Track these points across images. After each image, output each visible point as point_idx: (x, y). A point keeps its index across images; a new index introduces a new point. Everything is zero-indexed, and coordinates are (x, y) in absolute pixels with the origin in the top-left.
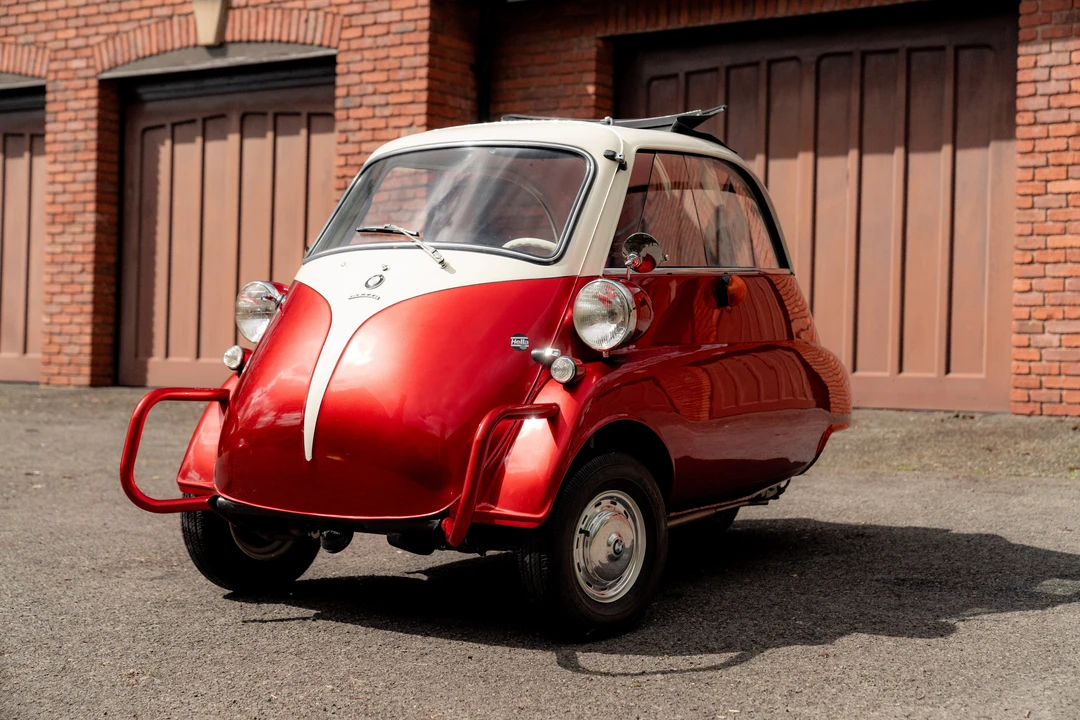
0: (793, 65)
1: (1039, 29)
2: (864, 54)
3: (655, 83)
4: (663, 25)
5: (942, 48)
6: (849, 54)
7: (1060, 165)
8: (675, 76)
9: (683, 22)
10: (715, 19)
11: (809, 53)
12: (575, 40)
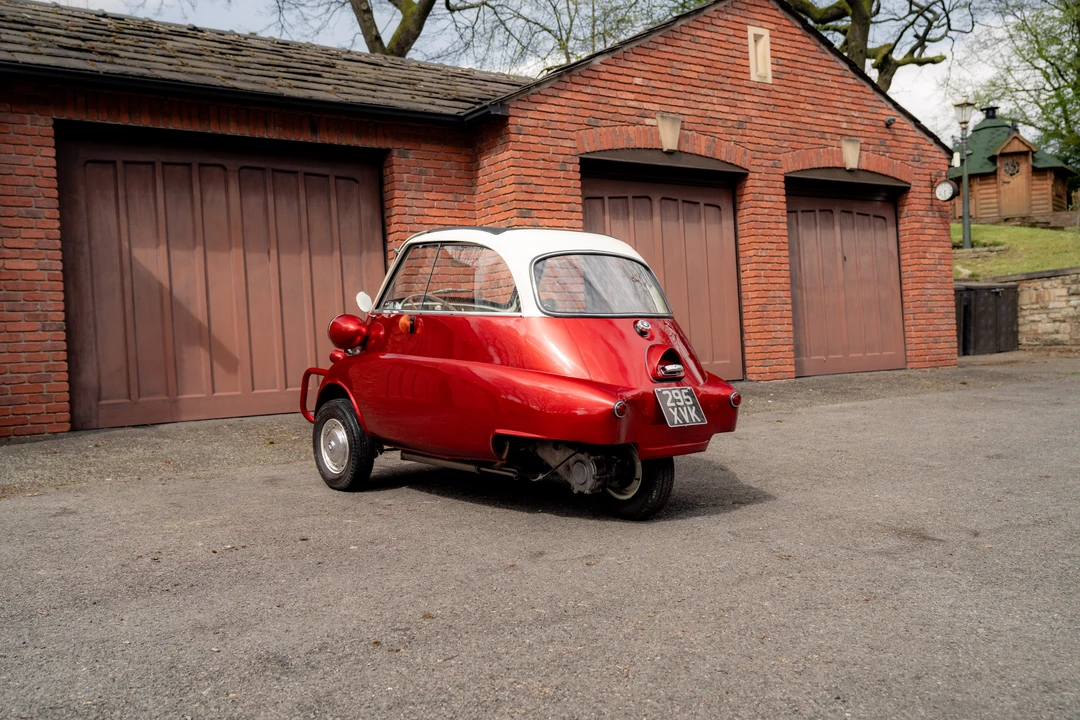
0: (218, 170)
1: (405, 176)
2: (274, 170)
3: (89, 165)
4: (124, 121)
5: (327, 176)
6: (263, 169)
8: (114, 162)
9: (145, 122)
10: (175, 125)
11: (232, 164)
12: (28, 117)
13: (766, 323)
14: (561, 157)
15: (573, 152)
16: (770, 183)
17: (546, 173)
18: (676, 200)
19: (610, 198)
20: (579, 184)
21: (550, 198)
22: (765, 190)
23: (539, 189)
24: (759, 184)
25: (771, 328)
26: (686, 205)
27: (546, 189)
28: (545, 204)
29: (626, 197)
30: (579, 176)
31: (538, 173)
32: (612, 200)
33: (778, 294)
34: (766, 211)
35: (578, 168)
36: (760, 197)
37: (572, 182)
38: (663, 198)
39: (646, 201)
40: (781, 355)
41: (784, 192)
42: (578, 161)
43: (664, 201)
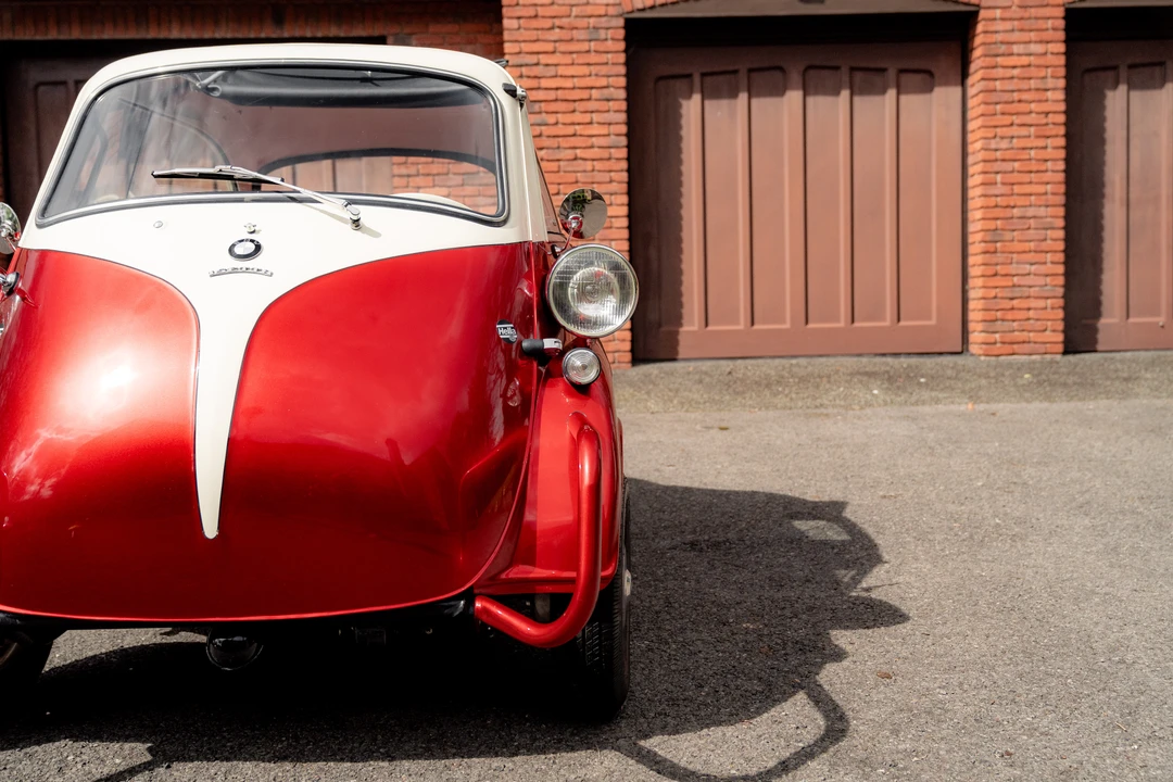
3: (42, 89)
7: (428, 175)
8: (65, 83)
9: (75, 34)
13: (1000, 260)
14: (592, 20)
15: (611, 11)
16: (1027, 24)
17: (562, 47)
18: (837, 68)
19: (703, 75)
20: (622, 58)
21: (568, 83)
22: (1016, 36)
23: (551, 71)
24: (1000, 26)
25: (1013, 269)
26: (858, 76)
27: (562, 70)
28: (559, 92)
29: (735, 72)
30: (622, 46)
31: (550, 47)
32: (708, 80)
33: (1031, 212)
34: (1016, 72)
35: (621, 33)
36: (1003, 49)
37: (610, 56)
38: (810, 67)
39: (778, 74)
40: (1031, 314)
41: (1061, 35)
42: (621, 22)
43: (812, 73)
